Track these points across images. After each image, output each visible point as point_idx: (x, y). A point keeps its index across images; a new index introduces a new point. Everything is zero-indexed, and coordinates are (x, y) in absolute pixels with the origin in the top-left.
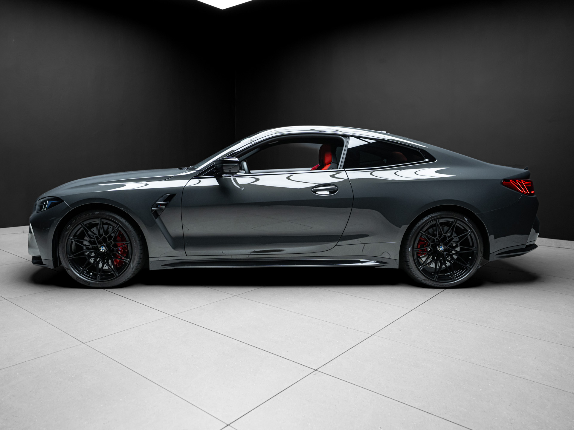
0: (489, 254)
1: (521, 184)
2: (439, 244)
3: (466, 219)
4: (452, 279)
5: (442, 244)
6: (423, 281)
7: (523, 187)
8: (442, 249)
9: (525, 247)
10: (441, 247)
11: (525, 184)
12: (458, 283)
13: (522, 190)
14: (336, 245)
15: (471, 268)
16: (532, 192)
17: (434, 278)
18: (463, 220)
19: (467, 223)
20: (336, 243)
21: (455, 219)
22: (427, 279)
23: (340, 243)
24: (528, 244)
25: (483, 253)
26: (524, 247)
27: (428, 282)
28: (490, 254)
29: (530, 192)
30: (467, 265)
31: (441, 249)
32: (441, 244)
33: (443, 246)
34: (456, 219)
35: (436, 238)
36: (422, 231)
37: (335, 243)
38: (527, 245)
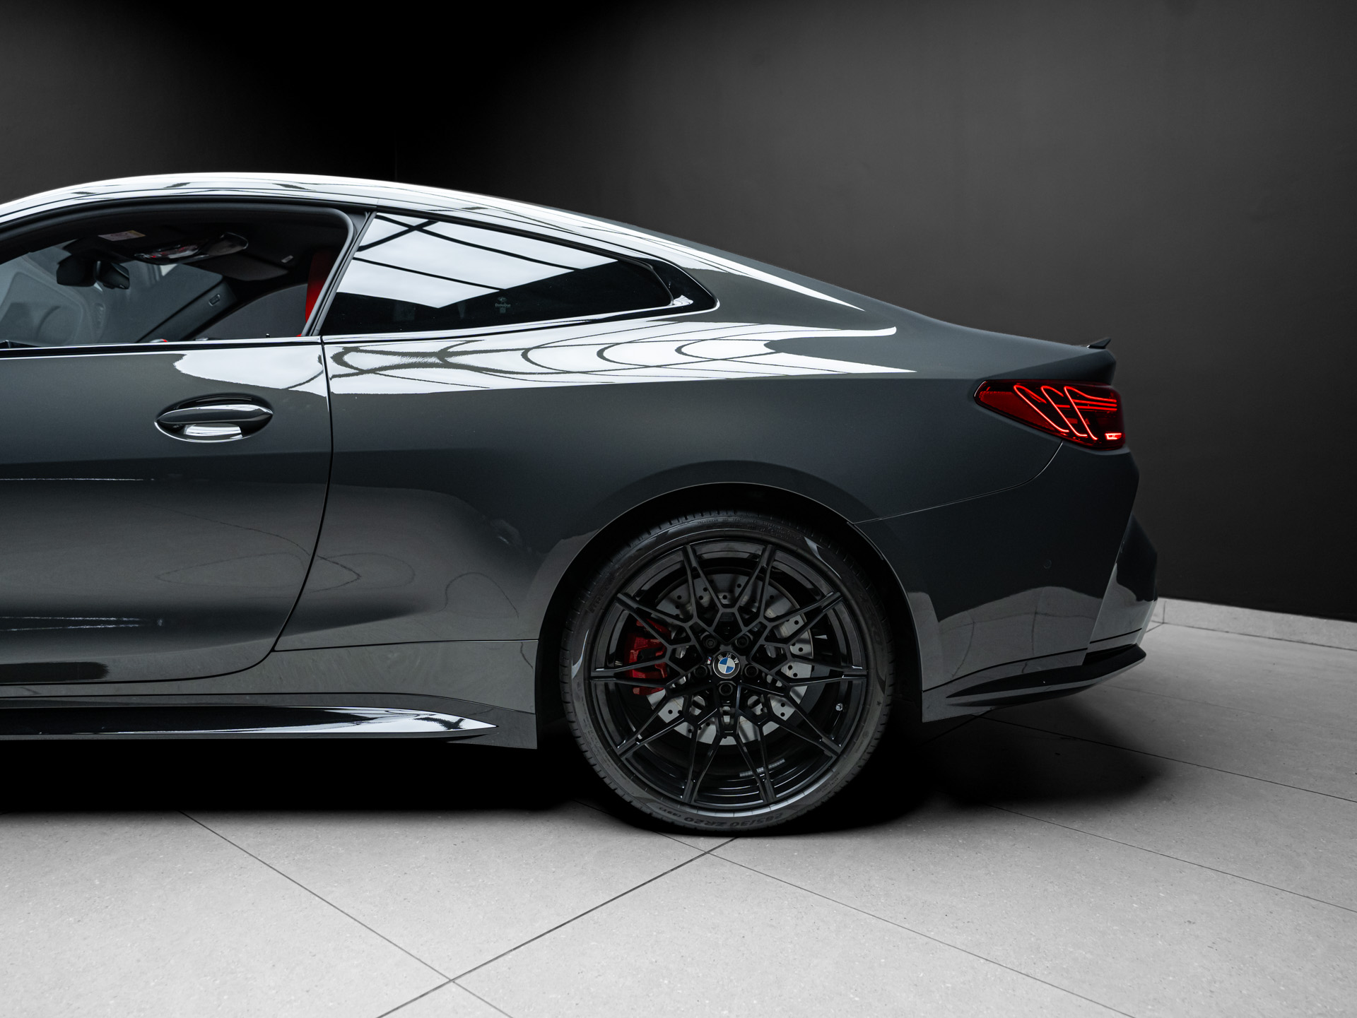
0: (919, 692)
1: (1062, 400)
2: (717, 649)
3: (813, 546)
4: (757, 797)
5: (730, 648)
6: (636, 804)
7: (1070, 413)
8: (729, 668)
9: (1081, 664)
10: (724, 662)
11: (1076, 404)
12: (787, 816)
13: (1065, 426)
14: (273, 650)
15: (839, 751)
16: (1111, 436)
17: (682, 792)
18: (800, 551)
19: (818, 563)
20: (274, 639)
21: (764, 542)
22: (651, 797)
23: (289, 640)
24: (1092, 648)
25: (889, 690)
26: (1079, 661)
27: (657, 808)
28: (923, 694)
29: (1100, 433)
30: (824, 740)
31: (723, 669)
32: (722, 648)
33: (733, 658)
34: (769, 547)
35: (690, 623)
36: (627, 595)
37: (268, 642)
38: (1088, 651)
